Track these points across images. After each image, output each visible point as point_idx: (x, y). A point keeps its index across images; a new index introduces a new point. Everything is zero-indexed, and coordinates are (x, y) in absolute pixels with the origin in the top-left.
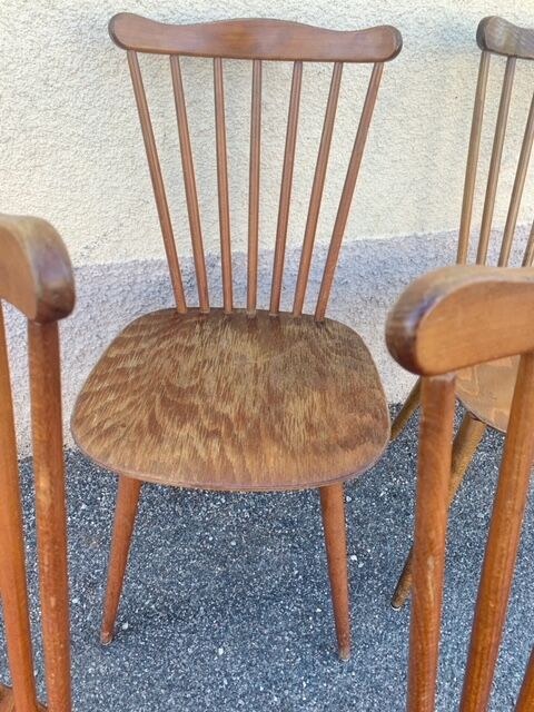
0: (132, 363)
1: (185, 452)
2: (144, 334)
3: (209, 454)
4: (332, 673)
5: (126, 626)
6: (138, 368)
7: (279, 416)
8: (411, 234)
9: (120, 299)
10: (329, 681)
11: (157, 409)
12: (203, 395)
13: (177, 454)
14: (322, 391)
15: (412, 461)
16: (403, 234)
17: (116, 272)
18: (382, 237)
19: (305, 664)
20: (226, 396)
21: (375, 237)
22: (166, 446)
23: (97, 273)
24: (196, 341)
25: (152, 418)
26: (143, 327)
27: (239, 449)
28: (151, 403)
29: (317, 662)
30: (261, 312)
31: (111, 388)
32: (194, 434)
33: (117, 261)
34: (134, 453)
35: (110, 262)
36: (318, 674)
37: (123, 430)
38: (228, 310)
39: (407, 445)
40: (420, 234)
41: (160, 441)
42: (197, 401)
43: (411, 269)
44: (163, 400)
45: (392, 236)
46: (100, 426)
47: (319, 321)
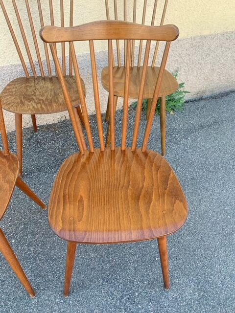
0: (14, 90)
1: (31, 107)
2: (17, 83)
3: (37, 107)
5: (26, 174)
6: (16, 91)
7: (57, 98)
8: (101, 51)
11: (22, 99)
12: (35, 96)
13: (29, 107)
17: (6, 69)
20: (43, 95)
22: (26, 106)
24: (33, 84)
25: (21, 101)
26: (16, 82)
27: (46, 105)
28: (20, 98)
30: (53, 76)
31: (8, 95)
32: (34, 104)
33: (5, 65)
34: (17, 108)
35: (3, 65)
37: (13, 104)
38: (43, 76)
41: (24, 105)
42: (34, 97)
43: (104, 63)
44: (24, 97)
46: (6, 103)
47: (70, 76)
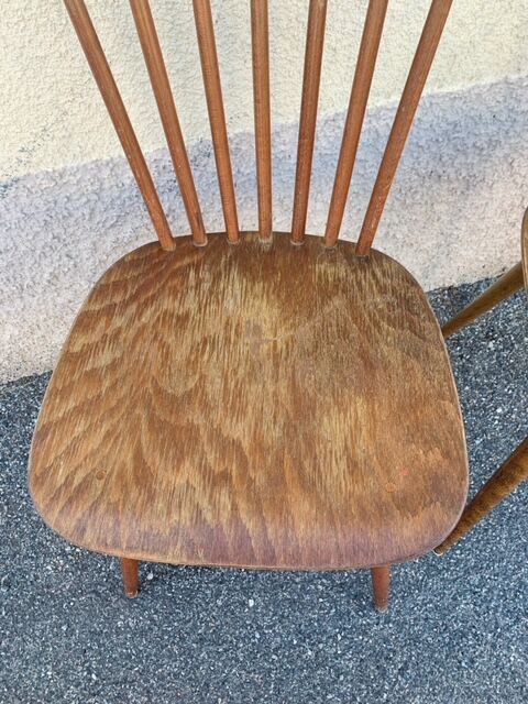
0: (105, 358)
1: (185, 513)
2: (118, 299)
3: (217, 515)
4: (369, 624)
5: (150, 577)
6: (113, 366)
7: (310, 442)
8: (500, 78)
9: (86, 211)
10: (365, 633)
11: (145, 438)
12: (206, 407)
13: (175, 517)
14: (370, 397)
15: (463, 366)
16: (488, 80)
18: (456, 88)
19: (340, 615)
21: (444, 90)
22: (160, 505)
23: (46, 184)
24: (191, 303)
25: (138, 456)
27: (257, 506)
28: (135, 429)
29: (353, 613)
30: (280, 236)
31: (79, 410)
32: (196, 481)
33: (71, 164)
34: (117, 522)
35: (62, 165)
36: (354, 626)
37: (100, 484)
38: (233, 240)
39: (459, 344)
40: (514, 77)
41: (151, 498)
42: (196, 417)
44: (151, 421)
45: (470, 86)
46: (68, 483)
47: (363, 256)
